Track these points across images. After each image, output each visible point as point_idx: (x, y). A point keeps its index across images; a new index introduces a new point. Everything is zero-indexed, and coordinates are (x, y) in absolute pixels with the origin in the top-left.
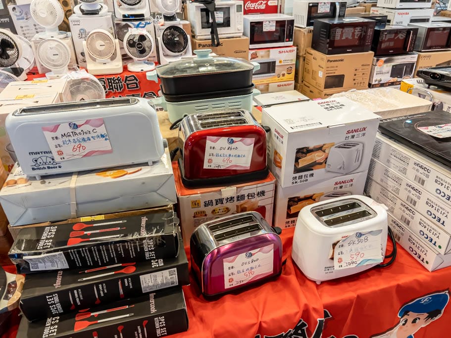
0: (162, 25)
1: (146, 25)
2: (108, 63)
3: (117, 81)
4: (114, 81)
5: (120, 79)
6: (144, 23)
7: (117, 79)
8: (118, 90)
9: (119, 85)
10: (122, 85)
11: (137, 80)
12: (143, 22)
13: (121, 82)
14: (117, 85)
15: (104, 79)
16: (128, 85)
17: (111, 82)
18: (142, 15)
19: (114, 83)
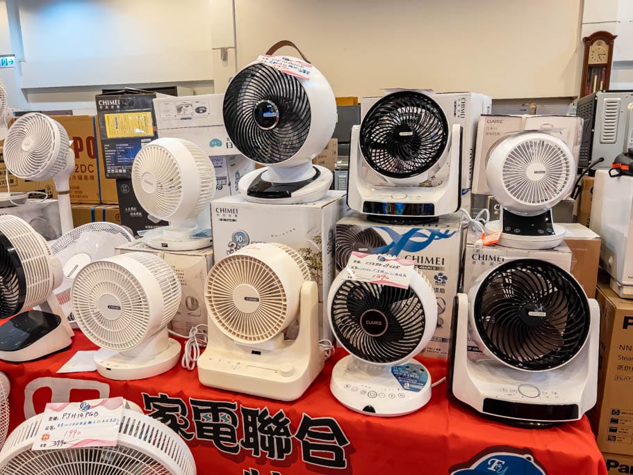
0: (493, 244)
1: (431, 239)
2: (268, 352)
3: (274, 427)
4: (265, 423)
5: (286, 421)
6: (429, 234)
7: (275, 421)
8: (272, 455)
9: (279, 441)
10: (287, 441)
11: (342, 441)
12: (425, 230)
13: (286, 433)
14: (271, 440)
15: (233, 407)
16: (307, 446)
17: (253, 424)
18: (430, 208)
19: (261, 429)
